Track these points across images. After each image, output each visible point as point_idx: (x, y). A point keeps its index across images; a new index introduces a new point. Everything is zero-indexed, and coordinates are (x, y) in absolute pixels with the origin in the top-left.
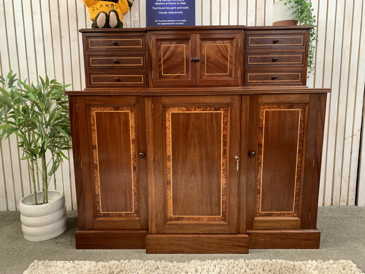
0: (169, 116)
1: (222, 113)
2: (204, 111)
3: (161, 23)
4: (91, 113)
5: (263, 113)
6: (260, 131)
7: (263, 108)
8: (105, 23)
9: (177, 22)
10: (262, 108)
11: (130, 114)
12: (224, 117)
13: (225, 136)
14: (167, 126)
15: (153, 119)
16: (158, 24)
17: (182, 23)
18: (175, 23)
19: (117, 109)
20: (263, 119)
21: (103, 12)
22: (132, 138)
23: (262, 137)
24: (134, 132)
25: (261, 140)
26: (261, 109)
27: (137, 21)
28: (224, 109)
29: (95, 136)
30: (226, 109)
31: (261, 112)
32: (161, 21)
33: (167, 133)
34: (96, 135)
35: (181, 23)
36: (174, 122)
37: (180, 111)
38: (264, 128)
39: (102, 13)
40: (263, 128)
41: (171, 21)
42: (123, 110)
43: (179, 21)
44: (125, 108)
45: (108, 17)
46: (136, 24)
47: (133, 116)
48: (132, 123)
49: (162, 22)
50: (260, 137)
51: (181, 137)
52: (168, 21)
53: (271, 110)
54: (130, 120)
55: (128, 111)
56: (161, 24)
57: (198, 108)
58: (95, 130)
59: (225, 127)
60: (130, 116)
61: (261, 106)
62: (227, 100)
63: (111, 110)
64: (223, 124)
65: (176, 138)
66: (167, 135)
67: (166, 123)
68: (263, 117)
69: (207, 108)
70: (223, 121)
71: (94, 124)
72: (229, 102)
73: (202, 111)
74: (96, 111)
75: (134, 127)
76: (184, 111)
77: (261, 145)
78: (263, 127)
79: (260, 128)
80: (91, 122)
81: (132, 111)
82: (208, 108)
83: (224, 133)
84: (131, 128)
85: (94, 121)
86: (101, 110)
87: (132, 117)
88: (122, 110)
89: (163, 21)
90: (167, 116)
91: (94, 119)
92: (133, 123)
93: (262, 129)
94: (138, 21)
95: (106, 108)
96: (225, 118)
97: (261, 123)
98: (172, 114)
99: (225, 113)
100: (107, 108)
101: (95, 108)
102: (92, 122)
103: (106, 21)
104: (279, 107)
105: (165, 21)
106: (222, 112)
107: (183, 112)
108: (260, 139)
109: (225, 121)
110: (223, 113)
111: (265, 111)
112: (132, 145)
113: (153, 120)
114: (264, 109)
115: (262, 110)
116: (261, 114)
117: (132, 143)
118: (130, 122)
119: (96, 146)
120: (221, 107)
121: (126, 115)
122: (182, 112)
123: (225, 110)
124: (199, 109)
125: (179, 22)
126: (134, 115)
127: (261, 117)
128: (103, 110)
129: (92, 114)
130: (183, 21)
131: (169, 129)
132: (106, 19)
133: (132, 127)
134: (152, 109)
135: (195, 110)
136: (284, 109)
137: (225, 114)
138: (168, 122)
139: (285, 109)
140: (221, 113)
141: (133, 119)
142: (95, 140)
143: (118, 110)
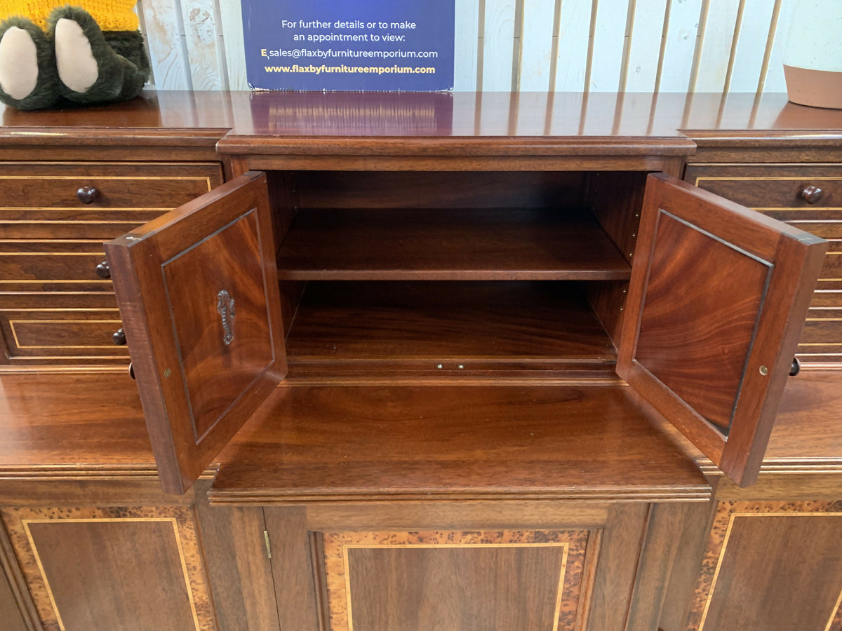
0: (338, 559)
1: (566, 549)
2: (487, 542)
3: (307, 32)
4: (10, 528)
5: (726, 523)
6: (703, 577)
7: (729, 507)
8: (40, 78)
9: (377, 31)
10: (724, 509)
11: (175, 527)
12: (573, 562)
13: (570, 617)
14: (332, 588)
15: (270, 575)
16: (296, 38)
17: (400, 38)
18: (369, 38)
19: (119, 512)
20: (722, 542)
21: (21, 25)
22: (197, 600)
23: (707, 595)
24: (199, 581)
25: (701, 601)
26: (719, 511)
27: (207, 16)
28: (575, 536)
29: (47, 597)
30: (582, 535)
31: (720, 522)
32: (308, 25)
33: (335, 610)
34: (50, 591)
35: (392, 38)
36: (360, 577)
37: (385, 542)
38: (718, 569)
39: (14, 29)
40: (714, 568)
41: (353, 26)
42: (146, 516)
43: (383, 26)
44: (154, 509)
45: (45, 46)
46: (204, 28)
47: (190, 532)
48: (188, 555)
49: (312, 31)
50: (699, 593)
51: (390, 622)
52: (340, 25)
53: (760, 515)
54: (180, 547)
55: (168, 520)
56: (310, 38)
57: (466, 533)
58: (40, 578)
59: (572, 589)
60: (177, 535)
61: (720, 504)
62: (589, 515)
63: (94, 517)
64: (567, 580)
65: (372, 623)
66: (334, 616)
67: (330, 580)
68: (723, 536)
69: (501, 535)
70: (566, 572)
71: (32, 561)
72: (600, 522)
73: (482, 541)
74: (30, 521)
75: (199, 568)
76: (404, 543)
77: (699, 614)
78: (716, 564)
79: (705, 569)
80: (16, 555)
81: (181, 519)
82: (506, 533)
83: (566, 609)
84: (188, 569)
85: (29, 550)
86: (51, 518)
87: (186, 538)
88: (139, 516)
89: (316, 24)
90: (331, 559)
91: (28, 543)
92: (193, 556)
93: (711, 571)
94: (212, 12)
95: (70, 511)
96: (576, 564)
97: (710, 554)
98: (351, 552)
99: (577, 550)
100: (73, 510)
101: (20, 512)
102: (22, 554)
103: (40, 66)
104: (793, 505)
105: (324, 25)
106: (566, 546)
107: (398, 546)
108: (698, 599)
109: (572, 573)
110: (570, 549)
111: (732, 518)
112: (199, 621)
113: (270, 580)
114: (731, 511)
115: (724, 514)
116: (716, 528)
117: (198, 615)
118: (181, 552)
119: (57, 623)
120: (563, 532)
121: (163, 531)
122: (393, 546)
123: (580, 540)
124: (469, 537)
125: (384, 32)
126: (193, 531)
127: (717, 536)
128: (60, 518)
129: (17, 528)
130: (403, 26)
131: (340, 597)
132: (39, 56)
133: (191, 569)
134: (264, 547)
135: (451, 538)
136: (811, 511)
137: (575, 553)
138: (336, 576)
139: (817, 510)
140: (560, 550)
141: (192, 544)
142: (49, 608)
143: (125, 516)
